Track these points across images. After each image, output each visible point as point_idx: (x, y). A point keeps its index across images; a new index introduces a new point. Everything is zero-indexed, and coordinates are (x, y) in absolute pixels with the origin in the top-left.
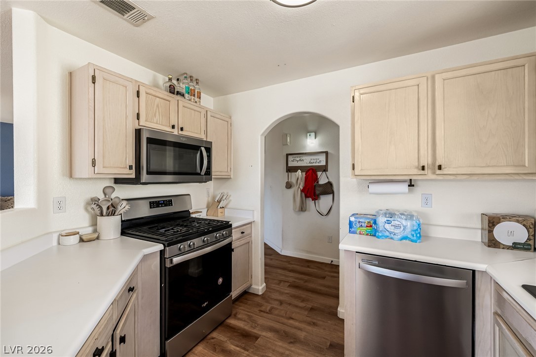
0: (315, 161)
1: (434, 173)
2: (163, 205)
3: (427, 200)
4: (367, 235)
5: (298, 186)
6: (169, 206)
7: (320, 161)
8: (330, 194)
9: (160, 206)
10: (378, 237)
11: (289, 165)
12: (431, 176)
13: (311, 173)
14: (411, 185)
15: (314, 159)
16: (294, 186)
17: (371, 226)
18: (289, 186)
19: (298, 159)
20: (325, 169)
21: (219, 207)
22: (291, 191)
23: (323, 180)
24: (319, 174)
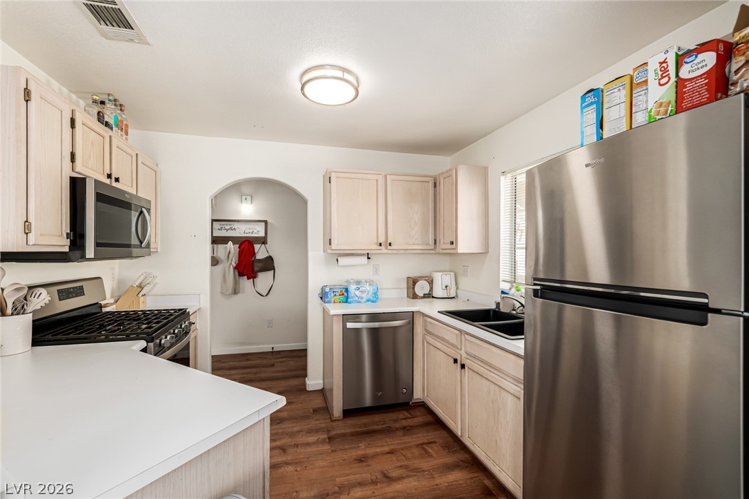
0: (251, 231)
1: (387, 248)
2: (74, 295)
3: (376, 271)
4: (340, 302)
5: (229, 262)
6: (81, 295)
7: (258, 231)
8: (271, 270)
9: (71, 296)
10: (350, 303)
11: (214, 235)
12: (385, 251)
13: (246, 246)
14: (369, 258)
15: (250, 229)
16: (222, 261)
17: (343, 294)
18: (215, 262)
19: (228, 227)
20: (263, 241)
21: (141, 294)
22: (219, 268)
23: (261, 253)
24: (257, 247)
